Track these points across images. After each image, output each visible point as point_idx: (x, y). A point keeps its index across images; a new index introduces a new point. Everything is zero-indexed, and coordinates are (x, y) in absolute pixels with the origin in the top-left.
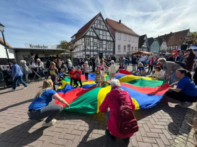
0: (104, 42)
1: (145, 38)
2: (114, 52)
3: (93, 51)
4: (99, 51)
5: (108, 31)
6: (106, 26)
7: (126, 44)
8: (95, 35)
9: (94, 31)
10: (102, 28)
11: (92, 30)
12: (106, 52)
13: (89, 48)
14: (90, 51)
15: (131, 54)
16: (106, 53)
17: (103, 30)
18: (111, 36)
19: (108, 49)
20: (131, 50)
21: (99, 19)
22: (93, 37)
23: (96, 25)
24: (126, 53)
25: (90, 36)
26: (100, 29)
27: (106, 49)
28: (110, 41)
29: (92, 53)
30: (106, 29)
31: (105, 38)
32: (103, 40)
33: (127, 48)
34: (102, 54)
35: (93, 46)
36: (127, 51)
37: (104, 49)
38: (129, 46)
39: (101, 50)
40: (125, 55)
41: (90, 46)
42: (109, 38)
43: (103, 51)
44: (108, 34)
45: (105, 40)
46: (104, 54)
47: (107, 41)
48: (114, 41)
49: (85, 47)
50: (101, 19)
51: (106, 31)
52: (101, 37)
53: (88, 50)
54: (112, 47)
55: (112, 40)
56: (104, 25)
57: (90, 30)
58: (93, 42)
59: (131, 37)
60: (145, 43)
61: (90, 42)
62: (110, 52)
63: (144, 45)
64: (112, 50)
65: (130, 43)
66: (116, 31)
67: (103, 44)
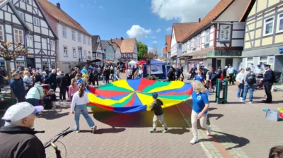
0: (37, 38)
1: (98, 40)
2: (56, 57)
4: (27, 54)
5: (44, 19)
6: (39, 8)
7: (76, 44)
8: (16, 21)
9: (15, 14)
10: (29, 9)
11: (10, 10)
12: (42, 56)
15: (85, 61)
16: (41, 58)
17: (32, 15)
18: (50, 28)
19: (45, 52)
20: (83, 55)
22: (12, 24)
24: (76, 60)
25: (4, 22)
26: (25, 12)
27: (41, 50)
28: (48, 37)
30: (40, 15)
31: (37, 30)
32: (33, 34)
33: (77, 50)
34: (33, 60)
35: (14, 44)
36: (77, 56)
37: (37, 52)
38: (80, 49)
39: (31, 51)
40: (75, 63)
42: (46, 32)
43: (34, 54)
44: (43, 23)
45: (37, 34)
46: (37, 60)
47: (42, 36)
48: (56, 38)
51: (40, 18)
52: (30, 27)
54: (53, 49)
55: (51, 35)
56: (34, 5)
57: (5, 8)
58: (13, 34)
59: (82, 35)
60: (99, 48)
61: (5, 33)
62: (49, 57)
63: (99, 50)
64: (53, 53)
65: (81, 45)
66: (58, 21)
67: (34, 42)
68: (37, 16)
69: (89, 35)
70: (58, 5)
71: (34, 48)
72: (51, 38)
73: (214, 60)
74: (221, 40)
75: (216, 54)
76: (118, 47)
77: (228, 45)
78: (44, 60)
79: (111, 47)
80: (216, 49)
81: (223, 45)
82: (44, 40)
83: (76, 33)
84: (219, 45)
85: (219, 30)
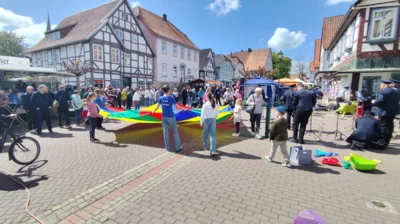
0: (134, 56)
1: (210, 54)
2: (153, 76)
3: (111, 72)
4: (124, 73)
5: (142, 35)
6: (137, 24)
7: (178, 62)
8: (114, 40)
9: (113, 33)
10: (128, 26)
11: (109, 31)
12: (138, 76)
13: (101, 66)
14: (104, 72)
15: (187, 81)
16: (138, 78)
17: (130, 32)
18: (147, 44)
19: (142, 71)
20: (186, 75)
21: (122, 8)
22: (110, 44)
23: (115, 20)
24: (178, 80)
25: (103, 42)
26: (124, 30)
27: (138, 68)
28: (146, 54)
29: (108, 77)
30: (138, 31)
31: (135, 48)
32: (130, 52)
33: (178, 68)
34: (129, 79)
35: (111, 63)
36: (179, 75)
37: (134, 71)
38: (183, 67)
39: (127, 70)
40: (175, 84)
41: (104, 62)
42: (143, 49)
43: (131, 74)
44: (141, 40)
45: (135, 52)
46: (134, 80)
47: (139, 53)
48: (153, 56)
49: (92, 62)
50: (127, 11)
51: (138, 34)
52: (127, 45)
53: (99, 69)
54: (150, 66)
55: (149, 52)
56: (133, 21)
57: (104, 29)
58: (110, 54)
59: (186, 50)
60: (210, 64)
61: (104, 53)
62: (146, 76)
63: (209, 67)
64: (149, 72)
65: (185, 61)
66: (157, 36)
67: (131, 60)
68: (135, 33)
69: (196, 50)
70: (165, 16)
71: (131, 67)
72: (148, 56)
73: (356, 76)
74: (372, 38)
75: (359, 65)
76: (240, 62)
77: (390, 47)
78: (140, 79)
79: (228, 63)
80: (360, 55)
81: (377, 48)
82: (141, 58)
83: (179, 48)
84: (367, 48)
85: (369, 21)
